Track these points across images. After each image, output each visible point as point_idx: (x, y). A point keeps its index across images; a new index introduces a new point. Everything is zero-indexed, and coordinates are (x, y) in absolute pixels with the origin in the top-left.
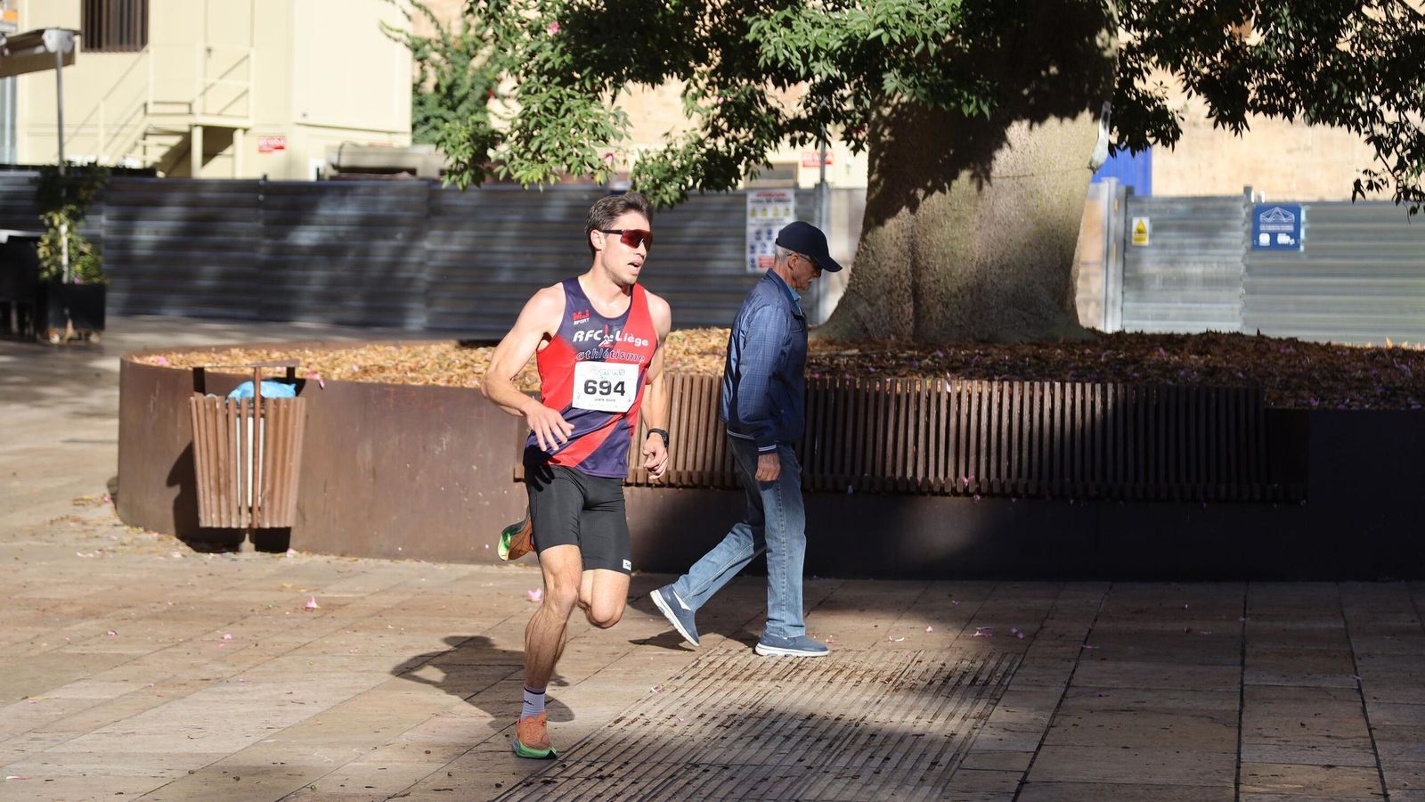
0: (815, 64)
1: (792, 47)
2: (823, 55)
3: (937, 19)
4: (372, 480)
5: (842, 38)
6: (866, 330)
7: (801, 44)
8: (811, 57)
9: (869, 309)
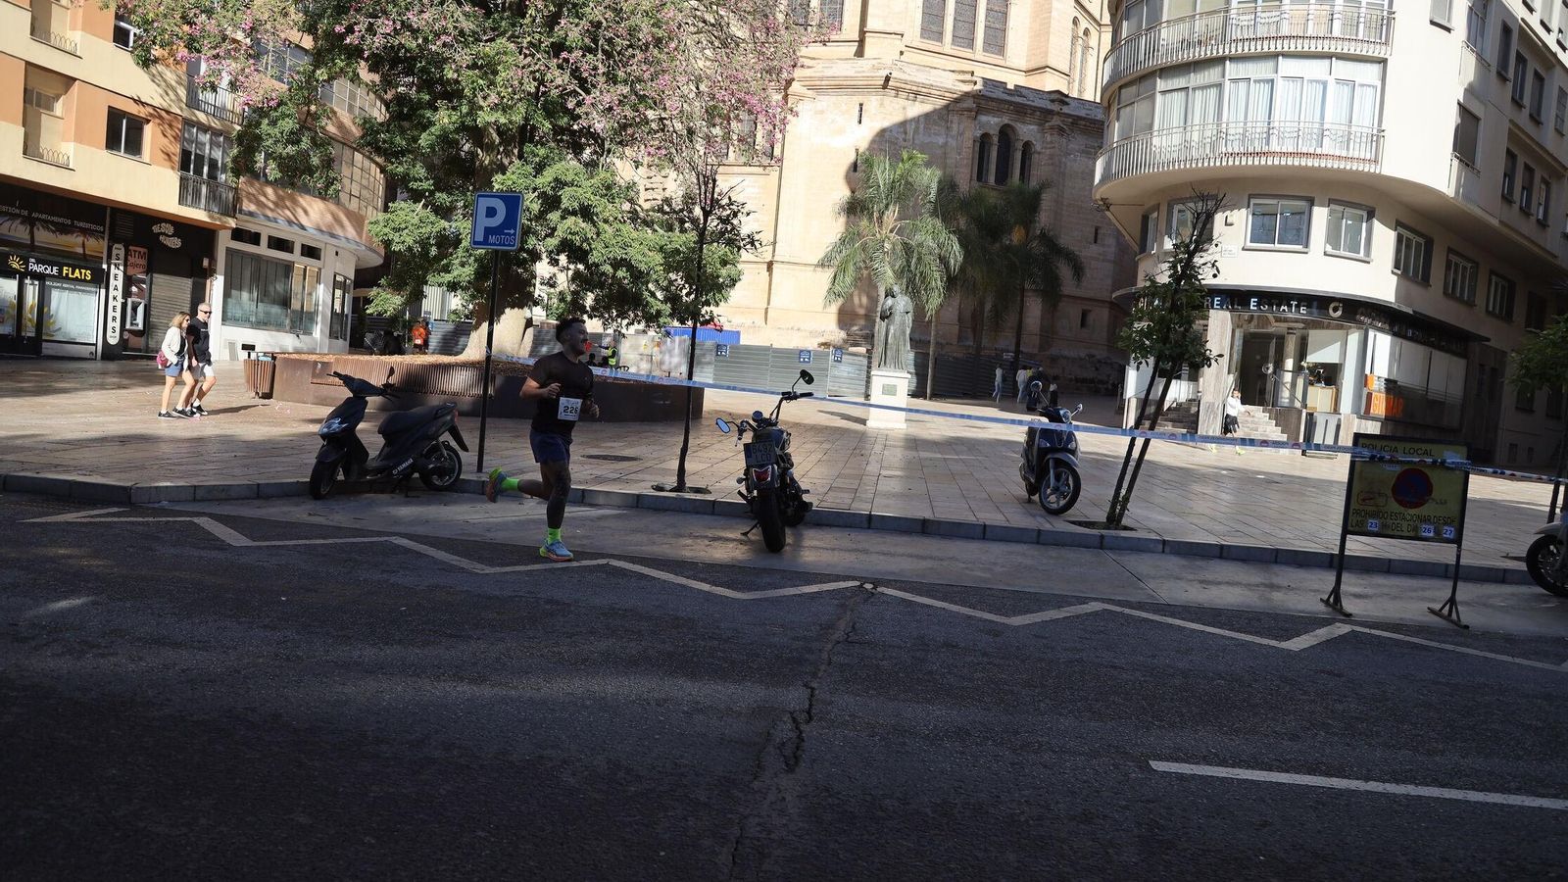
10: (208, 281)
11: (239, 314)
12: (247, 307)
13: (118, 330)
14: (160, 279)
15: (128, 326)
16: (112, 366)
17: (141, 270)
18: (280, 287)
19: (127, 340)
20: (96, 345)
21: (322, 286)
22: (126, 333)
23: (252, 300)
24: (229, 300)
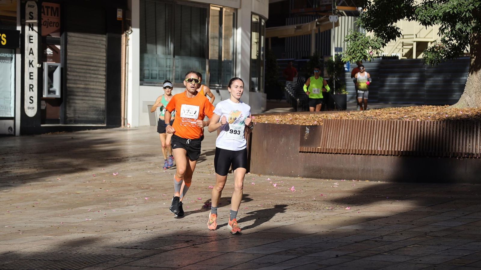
0: (436, 21)
1: (426, 16)
2: (438, 18)
3: (469, 5)
4: (266, 152)
5: (442, 12)
6: (468, 105)
7: (429, 15)
8: (434, 19)
9: (470, 98)
10: (123, 36)
11: (155, 70)
12: (163, 62)
13: (35, 100)
14: (74, 37)
15: (45, 95)
16: (32, 142)
17: (55, 28)
18: (196, 37)
19: (45, 110)
20: (14, 119)
21: (239, 31)
22: (43, 102)
23: (167, 54)
24: (146, 56)
